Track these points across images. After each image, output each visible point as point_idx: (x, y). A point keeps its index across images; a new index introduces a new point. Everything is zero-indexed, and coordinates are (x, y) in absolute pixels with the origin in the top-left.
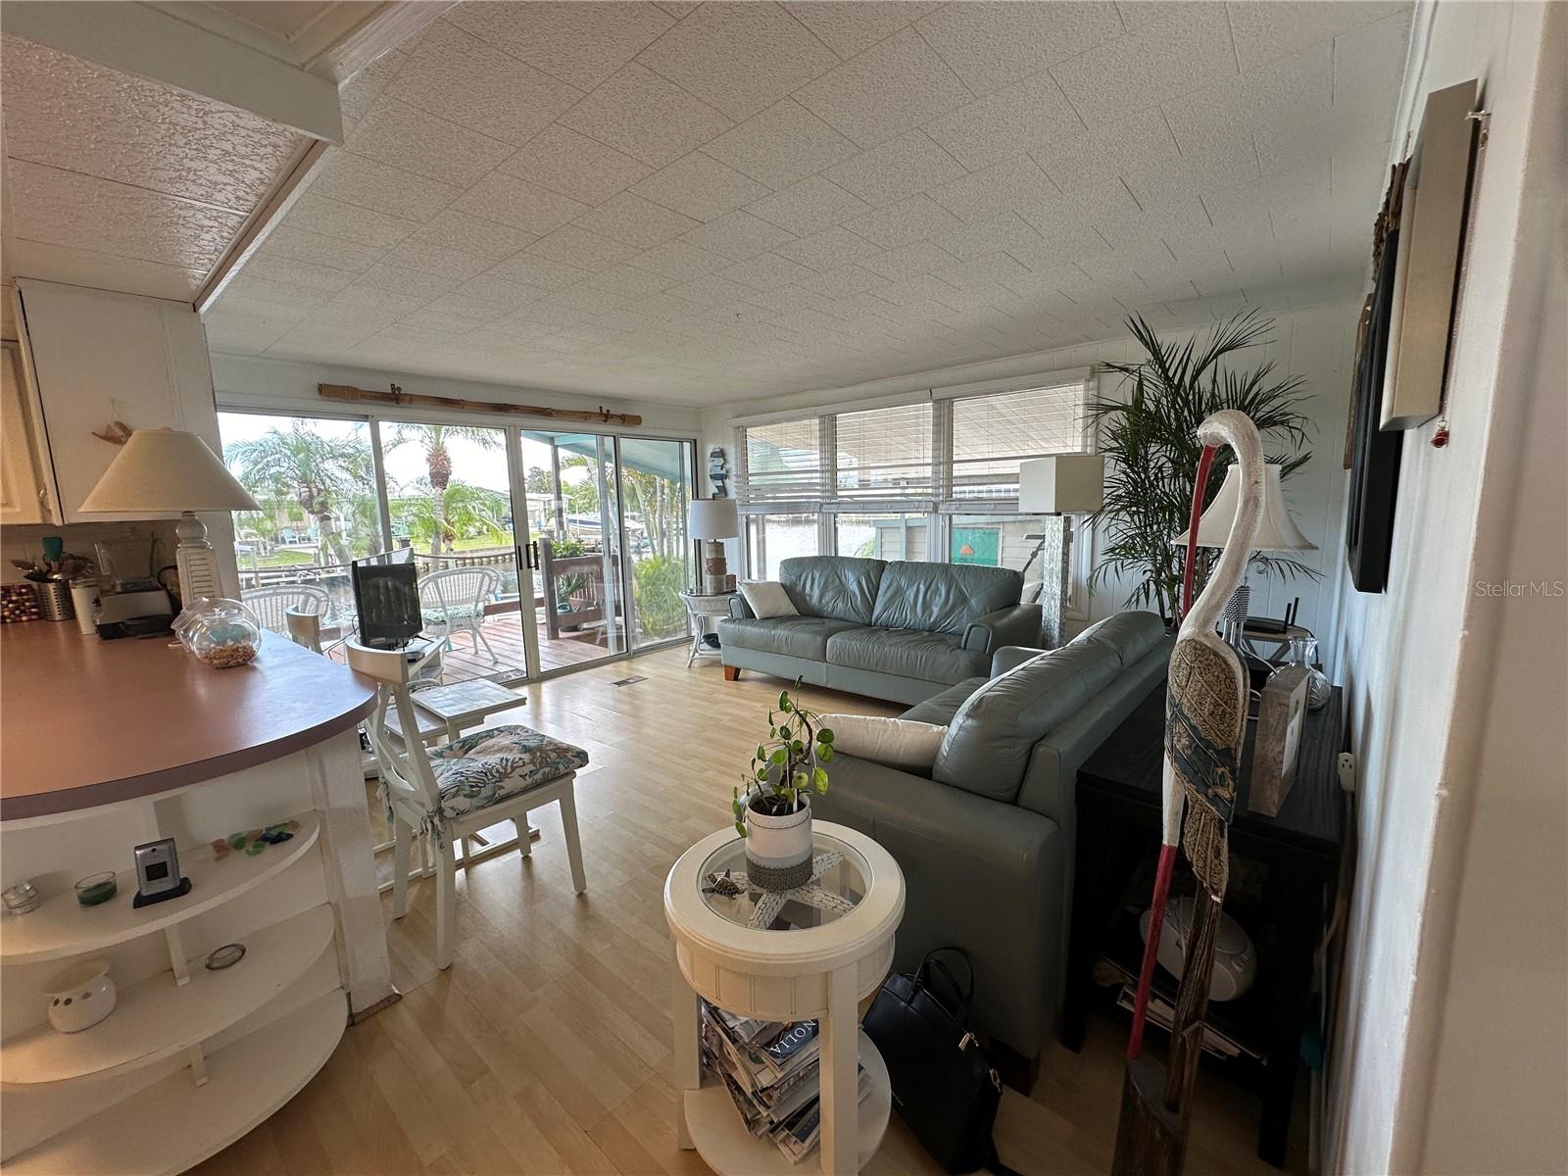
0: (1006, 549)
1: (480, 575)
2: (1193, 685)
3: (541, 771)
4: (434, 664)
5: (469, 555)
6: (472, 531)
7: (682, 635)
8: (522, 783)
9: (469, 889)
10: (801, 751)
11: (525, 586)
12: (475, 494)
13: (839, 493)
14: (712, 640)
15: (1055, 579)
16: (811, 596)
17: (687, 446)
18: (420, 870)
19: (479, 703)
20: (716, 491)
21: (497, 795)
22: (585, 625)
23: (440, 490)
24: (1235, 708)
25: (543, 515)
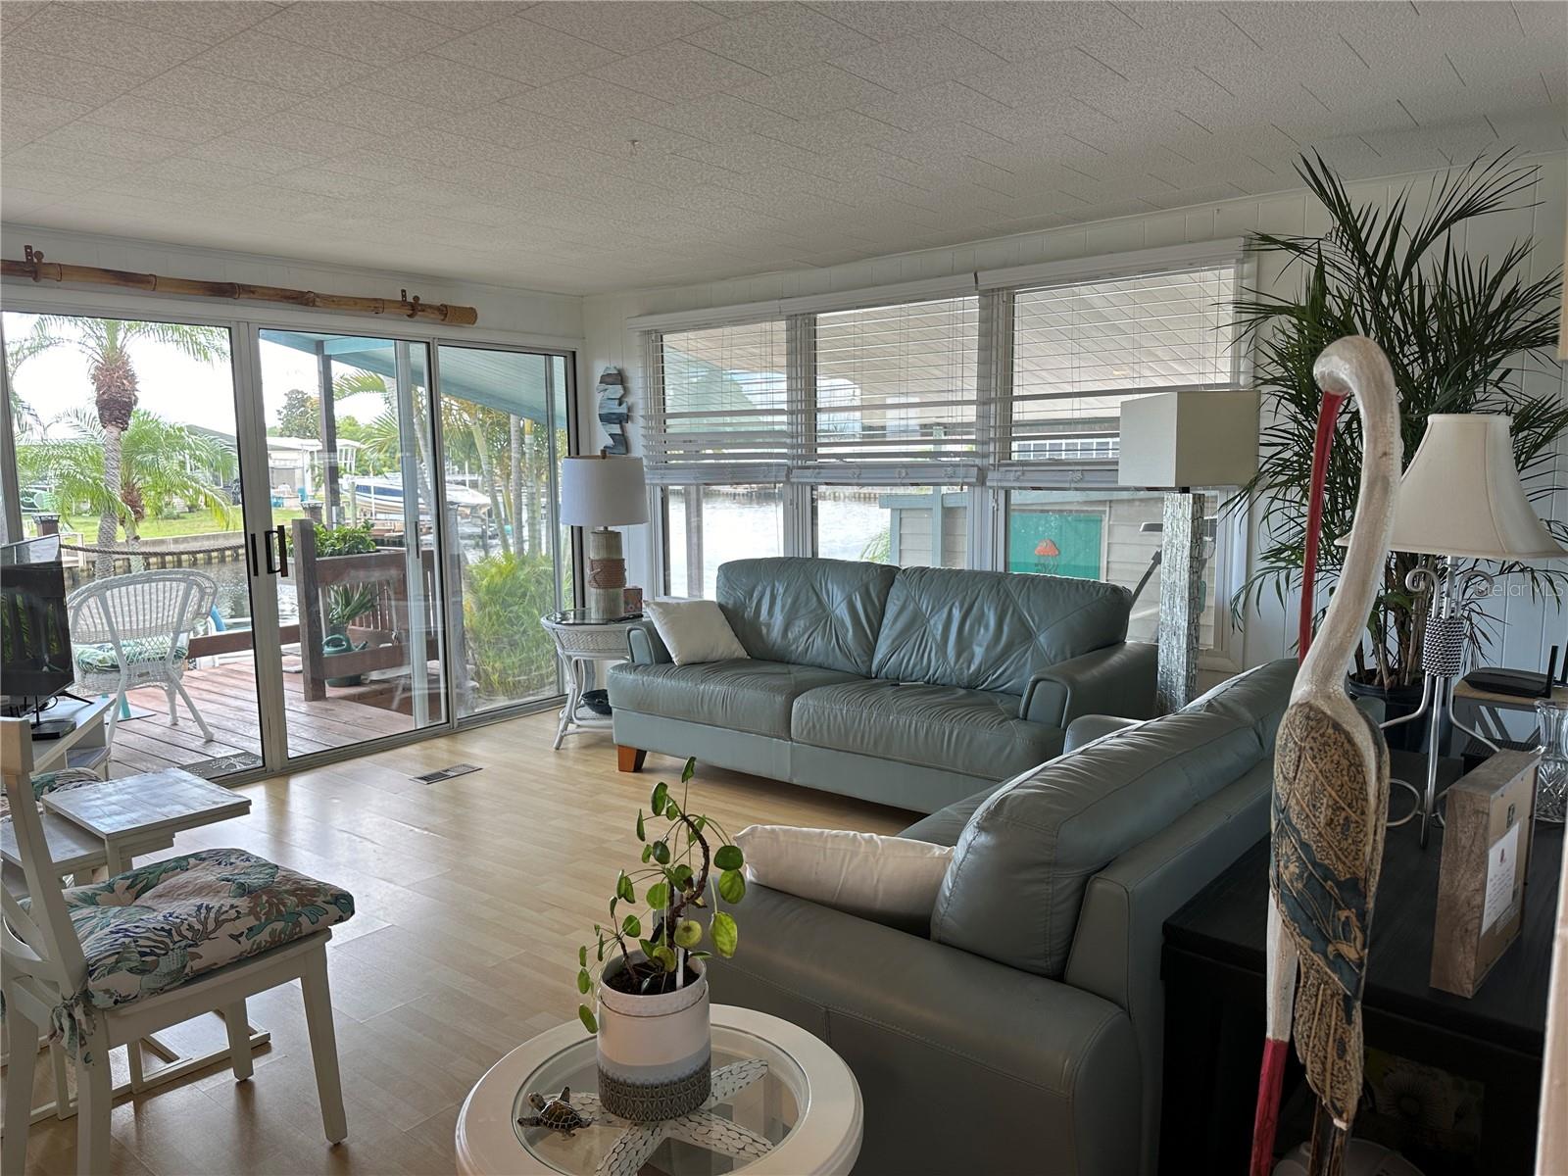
0: (1115, 548)
1: (183, 586)
2: (1304, 777)
3: (268, 929)
4: (93, 741)
5: (173, 548)
6: (178, 503)
7: (549, 692)
8: (234, 949)
9: (139, 1138)
10: (689, 882)
11: (262, 605)
12: (176, 439)
13: (821, 451)
14: (597, 700)
15: (1178, 600)
16: (769, 626)
17: (559, 363)
18: (54, 1104)
19: (165, 810)
20: (610, 442)
21: (187, 970)
22: (375, 675)
23: (115, 431)
24: (1363, 813)
25: (308, 476)
